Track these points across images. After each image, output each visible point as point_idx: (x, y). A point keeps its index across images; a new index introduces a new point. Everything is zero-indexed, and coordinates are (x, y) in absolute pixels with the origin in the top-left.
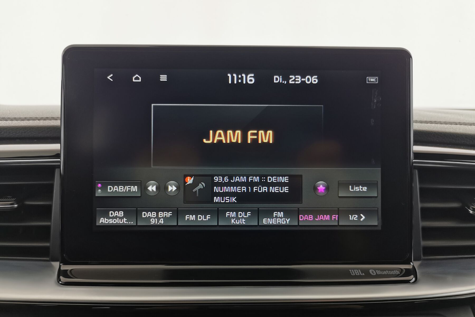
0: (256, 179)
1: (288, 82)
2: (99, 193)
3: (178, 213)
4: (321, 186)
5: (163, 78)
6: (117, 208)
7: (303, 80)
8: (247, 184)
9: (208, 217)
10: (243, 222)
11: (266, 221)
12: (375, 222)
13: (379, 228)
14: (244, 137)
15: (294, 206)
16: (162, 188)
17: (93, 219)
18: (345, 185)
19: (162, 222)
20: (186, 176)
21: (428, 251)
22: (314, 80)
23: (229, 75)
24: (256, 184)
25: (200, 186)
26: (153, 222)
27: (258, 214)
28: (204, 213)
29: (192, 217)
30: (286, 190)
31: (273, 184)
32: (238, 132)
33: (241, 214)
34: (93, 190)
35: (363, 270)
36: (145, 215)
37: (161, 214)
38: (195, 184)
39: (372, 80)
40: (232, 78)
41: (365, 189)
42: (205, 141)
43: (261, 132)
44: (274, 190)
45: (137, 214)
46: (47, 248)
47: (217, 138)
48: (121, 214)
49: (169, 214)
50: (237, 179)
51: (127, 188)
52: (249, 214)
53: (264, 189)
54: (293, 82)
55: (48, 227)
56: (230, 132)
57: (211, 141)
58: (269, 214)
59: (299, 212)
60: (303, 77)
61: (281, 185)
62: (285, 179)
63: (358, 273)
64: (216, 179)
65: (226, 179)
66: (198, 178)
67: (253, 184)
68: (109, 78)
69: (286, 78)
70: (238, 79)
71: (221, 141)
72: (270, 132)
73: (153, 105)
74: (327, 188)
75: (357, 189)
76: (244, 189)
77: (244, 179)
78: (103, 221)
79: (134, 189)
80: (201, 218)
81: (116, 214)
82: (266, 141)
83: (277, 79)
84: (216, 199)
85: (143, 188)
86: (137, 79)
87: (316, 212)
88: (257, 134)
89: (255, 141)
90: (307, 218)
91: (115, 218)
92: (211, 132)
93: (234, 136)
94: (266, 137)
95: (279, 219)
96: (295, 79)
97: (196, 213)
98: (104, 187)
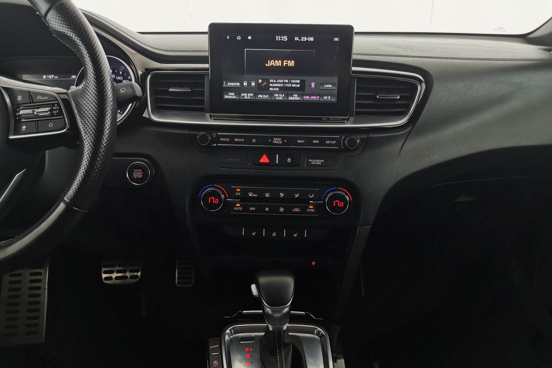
0: (287, 81)
1: (301, 40)
2: (224, 85)
3: (256, 94)
4: (313, 85)
5: (250, 38)
6: (231, 92)
7: (307, 39)
8: (283, 83)
9: (267, 96)
10: (281, 98)
11: (291, 98)
12: (334, 100)
13: (336, 102)
14: (282, 63)
15: (302, 92)
16: (249, 84)
17: (223, 96)
18: (322, 84)
19: (249, 97)
20: (258, 79)
21: (358, 113)
22: (312, 39)
24: (287, 83)
25: (264, 84)
26: (246, 97)
27: (287, 95)
28: (266, 95)
29: (261, 96)
30: (299, 86)
31: (293, 83)
32: (280, 61)
33: (281, 95)
34: (222, 84)
35: (327, 118)
36: (242, 95)
37: (249, 95)
38: (262, 83)
39: (336, 39)
40: (278, 38)
41: (331, 86)
42: (266, 65)
43: (289, 61)
44: (294, 85)
45: (240, 94)
46: (204, 108)
47: (271, 64)
48: (233, 94)
49: (252, 95)
50: (279, 81)
51: (236, 84)
52: (283, 95)
53: (290, 85)
54: (303, 40)
55: (204, 100)
56: (276, 61)
57: (268, 65)
58: (292, 95)
59: (303, 95)
60: (307, 37)
61: (297, 83)
62: (298, 81)
63: (325, 119)
64: (271, 81)
65: (275, 81)
66: (263, 80)
67: (285, 83)
68: (227, 37)
69: (300, 38)
70: (280, 38)
71: (273, 65)
72: (293, 62)
73: (245, 49)
74: (315, 86)
75: (327, 86)
76: (282, 85)
77: (282, 81)
78: (226, 97)
79: (238, 84)
80: (265, 96)
81: (231, 94)
82: (291, 65)
83: (297, 39)
84: (271, 89)
85: (242, 84)
86: (239, 38)
87: (310, 95)
88: (287, 62)
89: (287, 65)
90: (307, 98)
91: (231, 96)
92: (269, 61)
93: (278, 63)
94: (291, 63)
95: (295, 97)
96: (304, 39)
97: (263, 94)
98: (227, 83)
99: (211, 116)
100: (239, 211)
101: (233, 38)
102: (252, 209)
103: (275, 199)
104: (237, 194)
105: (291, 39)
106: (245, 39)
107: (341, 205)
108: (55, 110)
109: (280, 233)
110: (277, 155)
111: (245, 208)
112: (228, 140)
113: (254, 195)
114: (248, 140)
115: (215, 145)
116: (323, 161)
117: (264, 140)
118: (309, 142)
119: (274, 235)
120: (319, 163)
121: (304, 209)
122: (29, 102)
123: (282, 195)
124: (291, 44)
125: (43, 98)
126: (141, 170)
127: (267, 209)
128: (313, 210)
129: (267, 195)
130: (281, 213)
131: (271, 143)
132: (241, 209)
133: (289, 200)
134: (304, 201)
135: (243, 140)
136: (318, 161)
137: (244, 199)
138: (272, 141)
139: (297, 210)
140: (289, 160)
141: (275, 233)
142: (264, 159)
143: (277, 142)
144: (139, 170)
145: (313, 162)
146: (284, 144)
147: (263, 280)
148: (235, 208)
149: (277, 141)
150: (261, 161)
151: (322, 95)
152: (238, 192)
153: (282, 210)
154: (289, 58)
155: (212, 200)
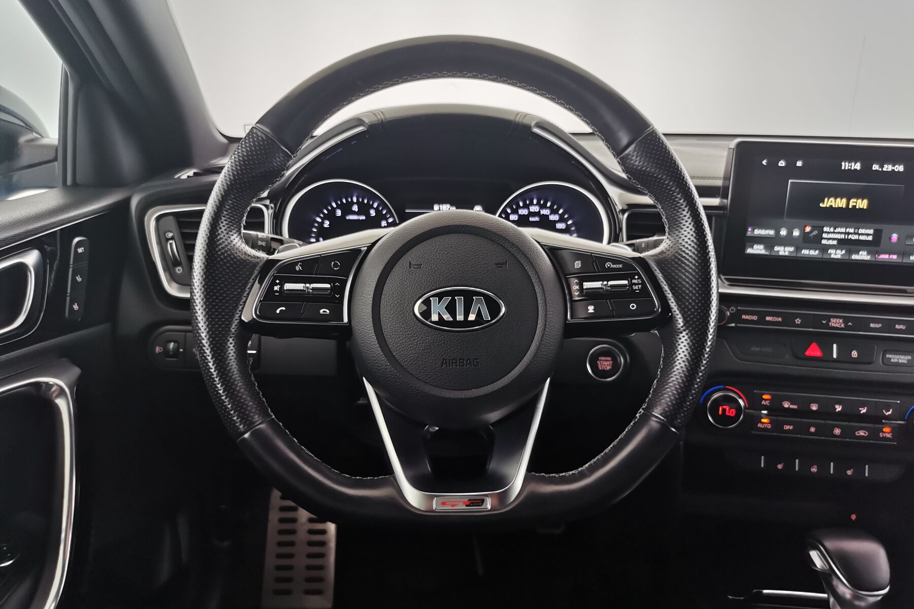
0: (852, 230)
1: (882, 169)
2: (749, 234)
3: (798, 249)
4: (895, 237)
5: (799, 164)
6: (759, 243)
7: (893, 168)
8: (845, 233)
9: (817, 252)
10: (839, 256)
11: (854, 257)
14: (848, 204)
15: (876, 248)
16: (790, 233)
17: (744, 249)
18: (911, 237)
19: (787, 254)
20: (805, 226)
22: (900, 168)
23: (843, 163)
24: (852, 234)
25: (814, 233)
26: (781, 253)
27: (850, 252)
28: (815, 249)
29: (807, 252)
30: (870, 238)
31: (862, 234)
32: (844, 200)
33: (839, 252)
34: (746, 230)
36: (776, 248)
37: (787, 249)
38: (811, 232)
40: (845, 165)
42: (821, 205)
43: (859, 201)
44: (862, 238)
45: (773, 248)
47: (830, 204)
48: (762, 247)
49: (792, 249)
50: (838, 230)
51: (768, 232)
52: (844, 252)
53: (856, 237)
54: (886, 170)
56: (838, 200)
57: (824, 206)
58: (857, 253)
59: (879, 253)
60: (894, 166)
61: (868, 235)
62: (871, 231)
64: (825, 229)
65: (832, 230)
66: (814, 228)
67: (849, 234)
68: (763, 163)
69: (882, 167)
70: (849, 166)
71: (831, 206)
72: (865, 202)
73: (790, 181)
74: (898, 239)
76: (842, 236)
77: (843, 230)
78: (749, 251)
79: (772, 232)
80: (812, 252)
81: (758, 247)
82: (861, 207)
83: (876, 167)
84: (824, 242)
85: (777, 232)
86: (782, 163)
87: (890, 253)
88: (856, 202)
89: (854, 207)
90: (884, 257)
91: (758, 249)
92: (826, 200)
93: (841, 203)
94: (862, 204)
95: (863, 256)
96: (888, 168)
97: (810, 249)
98: (753, 230)
99: (723, 280)
100: (765, 429)
101: (773, 164)
102: (787, 427)
103: (826, 413)
104: (763, 402)
105: (866, 168)
106: (791, 165)
108: (635, 284)
109: (824, 468)
110: (835, 345)
111: (777, 426)
112: (755, 318)
113: (792, 406)
114: (788, 320)
115: (733, 325)
116: (910, 357)
117: (816, 321)
118: (889, 326)
119: (814, 470)
120: (903, 361)
121: (874, 434)
122: (594, 271)
123: (839, 408)
124: (866, 174)
125: (615, 266)
126: (609, 359)
127: (813, 430)
128: (889, 436)
129: (814, 407)
130: (836, 436)
131: (827, 326)
132: (769, 426)
133: (851, 416)
134: (875, 419)
135: (780, 319)
136: (902, 357)
137: (775, 410)
138: (827, 324)
139: (863, 434)
140: (855, 354)
141: (815, 467)
142: (814, 351)
143: (837, 325)
144: (607, 358)
145: (895, 358)
146: (847, 328)
148: (759, 425)
149: (836, 323)
150: (807, 353)
151: (907, 254)
152: (766, 400)
153: (837, 431)
154: (860, 195)
155: (724, 410)
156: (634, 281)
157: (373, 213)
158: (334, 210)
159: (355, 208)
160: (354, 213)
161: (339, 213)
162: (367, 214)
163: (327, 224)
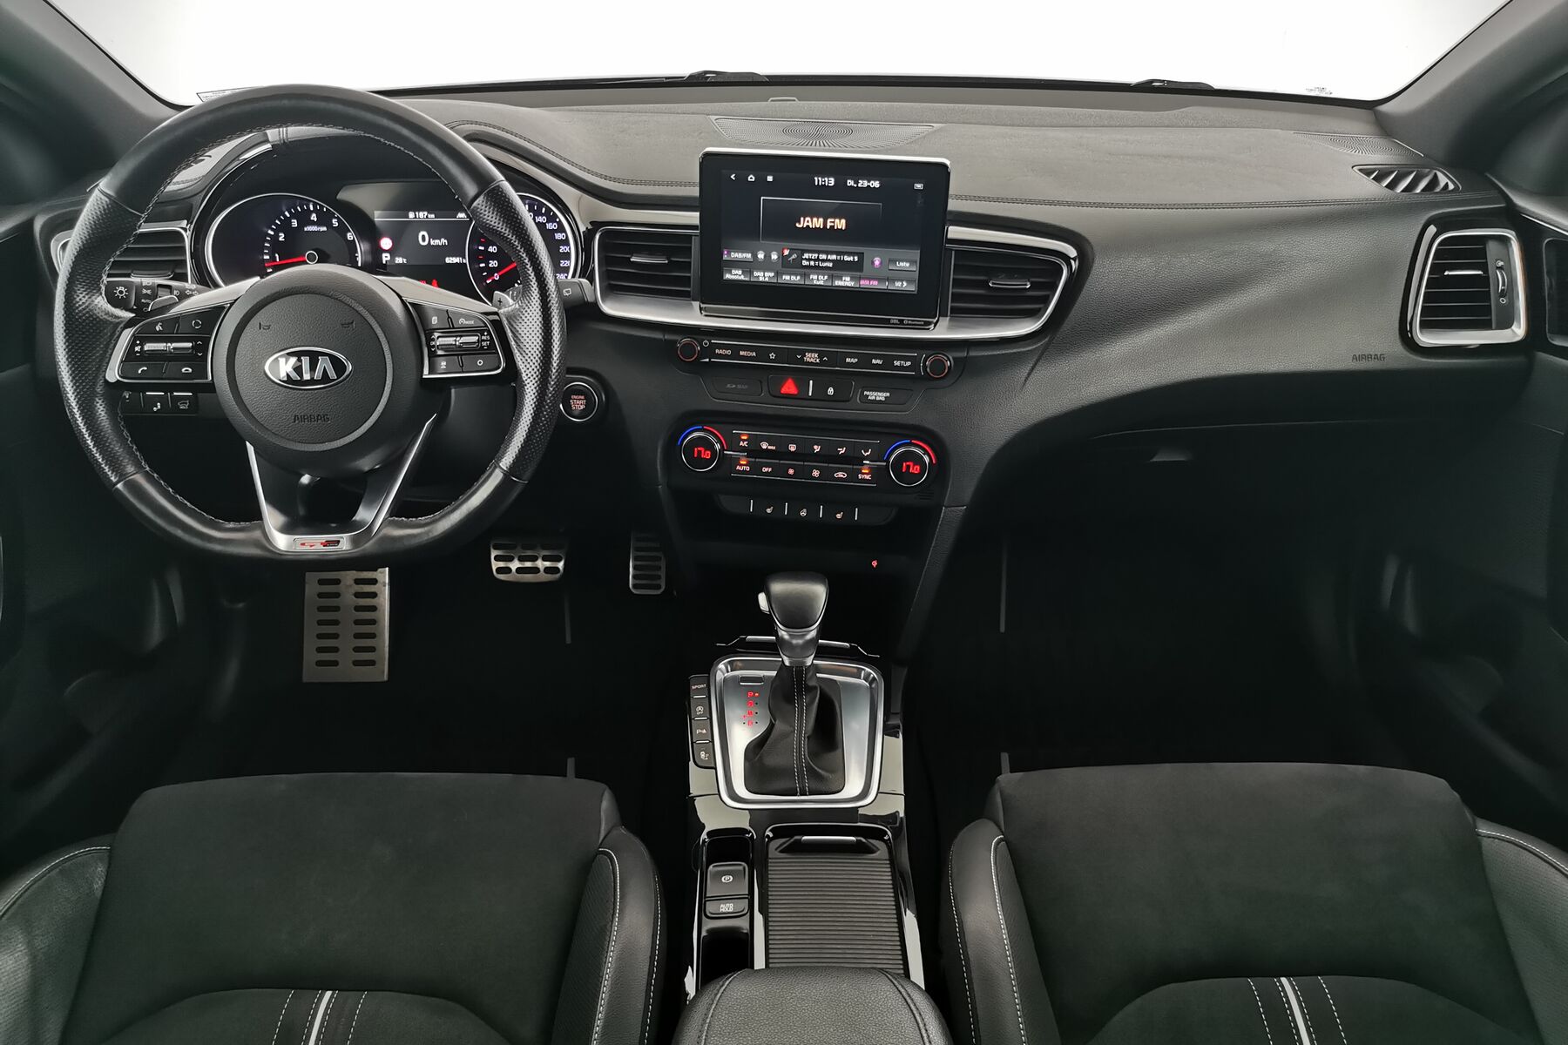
1: (858, 185)
2: (725, 257)
3: (778, 274)
4: (877, 262)
5: (770, 179)
6: (737, 268)
7: (869, 184)
9: (799, 278)
10: (822, 283)
11: (838, 283)
12: (913, 288)
13: (916, 293)
14: (825, 224)
15: (859, 272)
16: (767, 256)
17: (721, 275)
18: (894, 261)
19: (767, 279)
20: (783, 249)
21: (954, 310)
22: (876, 184)
23: (816, 179)
25: (794, 256)
26: (761, 279)
27: (832, 277)
28: (796, 275)
29: (787, 277)
32: (821, 220)
33: (821, 277)
34: (722, 255)
35: (899, 320)
36: (756, 274)
37: (767, 274)
38: (790, 255)
39: (919, 186)
40: (818, 180)
41: (908, 265)
42: (797, 225)
43: (837, 221)
45: (751, 273)
46: (689, 292)
47: (806, 224)
48: (740, 272)
49: (772, 274)
51: (744, 255)
52: (826, 277)
54: (861, 186)
55: (689, 277)
56: (815, 219)
57: (801, 226)
58: (840, 278)
59: (860, 278)
60: (869, 182)
63: (895, 321)
66: (792, 251)
68: (732, 177)
69: (857, 183)
70: (822, 181)
71: (808, 226)
72: (843, 221)
73: (762, 198)
74: (881, 263)
75: (902, 264)
78: (728, 276)
79: (749, 256)
80: (793, 278)
81: (736, 272)
82: (840, 227)
83: (850, 183)
85: (755, 256)
86: (751, 178)
87: (870, 279)
88: (834, 222)
89: (832, 227)
90: (864, 283)
91: (736, 275)
92: (802, 219)
93: (817, 223)
94: (841, 224)
95: (846, 282)
96: (863, 183)
97: (790, 274)
98: (729, 254)
99: (701, 309)
100: (744, 472)
101: (742, 179)
102: (765, 470)
103: (804, 455)
104: (741, 443)
105: (840, 184)
106: (761, 180)
107: (915, 469)
108: (484, 341)
109: (813, 512)
110: (811, 382)
111: (756, 468)
112: (729, 352)
113: (769, 447)
114: (762, 354)
115: (707, 360)
116: (888, 394)
117: (789, 356)
118: (865, 361)
119: (803, 513)
120: (881, 398)
121: (853, 475)
122: (448, 326)
123: (817, 448)
124: (840, 191)
125: (467, 322)
126: (583, 397)
127: (791, 472)
128: (868, 477)
129: (793, 448)
130: (815, 478)
131: (802, 361)
132: (748, 469)
133: (829, 458)
134: (854, 460)
135: (754, 354)
136: (880, 394)
137: (754, 452)
138: (802, 358)
139: (842, 476)
140: (831, 391)
141: (805, 510)
142: (789, 388)
143: (812, 360)
144: (580, 397)
145: (872, 395)
146: (822, 363)
147: (778, 587)
148: (738, 468)
149: (812, 357)
150: (783, 391)
151: (893, 280)
152: (744, 441)
153: (816, 473)
154: (837, 214)
155: (699, 452)
156: (484, 338)
157: (335, 223)
158: (288, 220)
159: (314, 217)
160: (313, 223)
161: (295, 223)
162: (329, 225)
163: (282, 237)
